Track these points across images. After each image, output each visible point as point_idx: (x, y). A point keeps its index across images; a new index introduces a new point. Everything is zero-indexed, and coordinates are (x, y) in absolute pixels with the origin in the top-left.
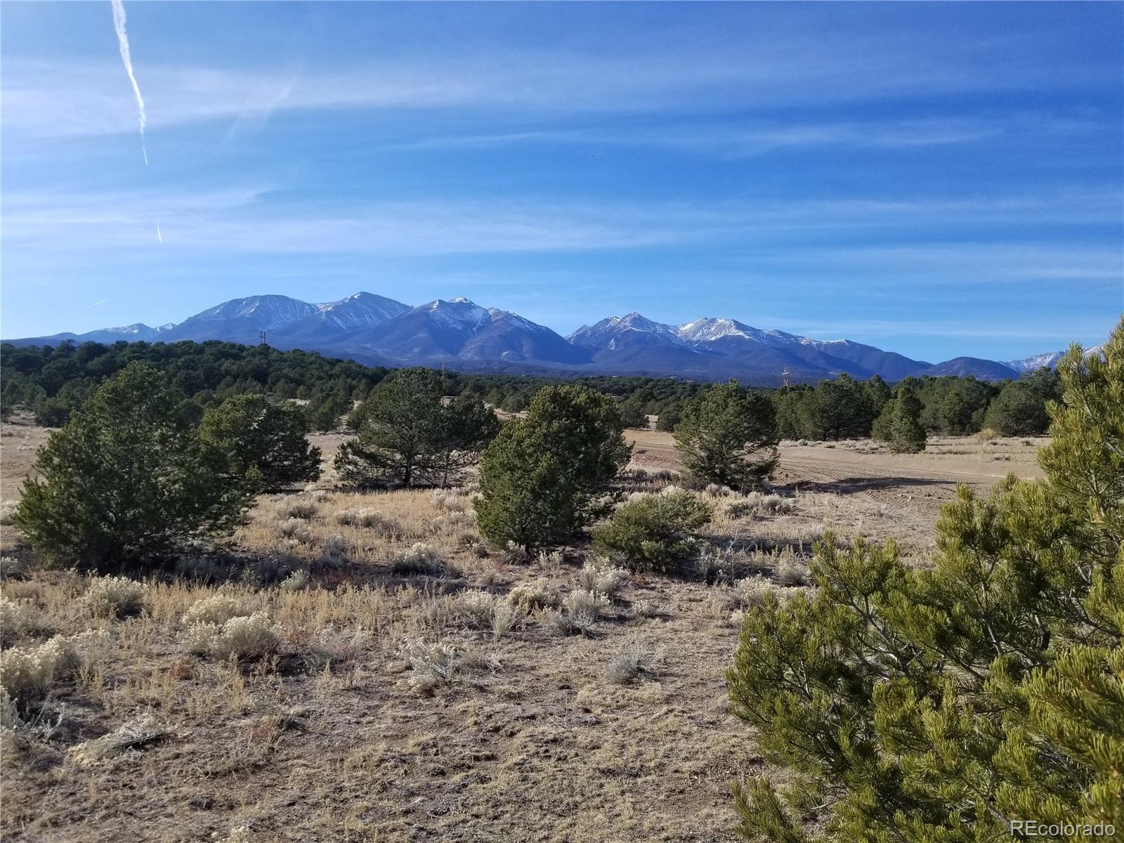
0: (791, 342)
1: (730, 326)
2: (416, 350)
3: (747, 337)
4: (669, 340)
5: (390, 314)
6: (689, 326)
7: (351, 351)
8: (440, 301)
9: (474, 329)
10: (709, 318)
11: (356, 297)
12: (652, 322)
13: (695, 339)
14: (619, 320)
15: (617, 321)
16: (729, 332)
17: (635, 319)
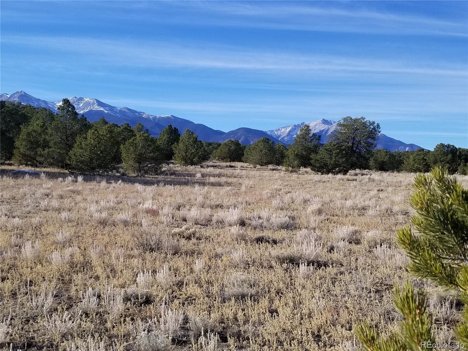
0: (136, 115)
1: (94, 104)
3: (106, 112)
10: (78, 97)
12: (36, 99)
14: (9, 96)
15: (7, 97)
16: (94, 108)
17: (22, 95)
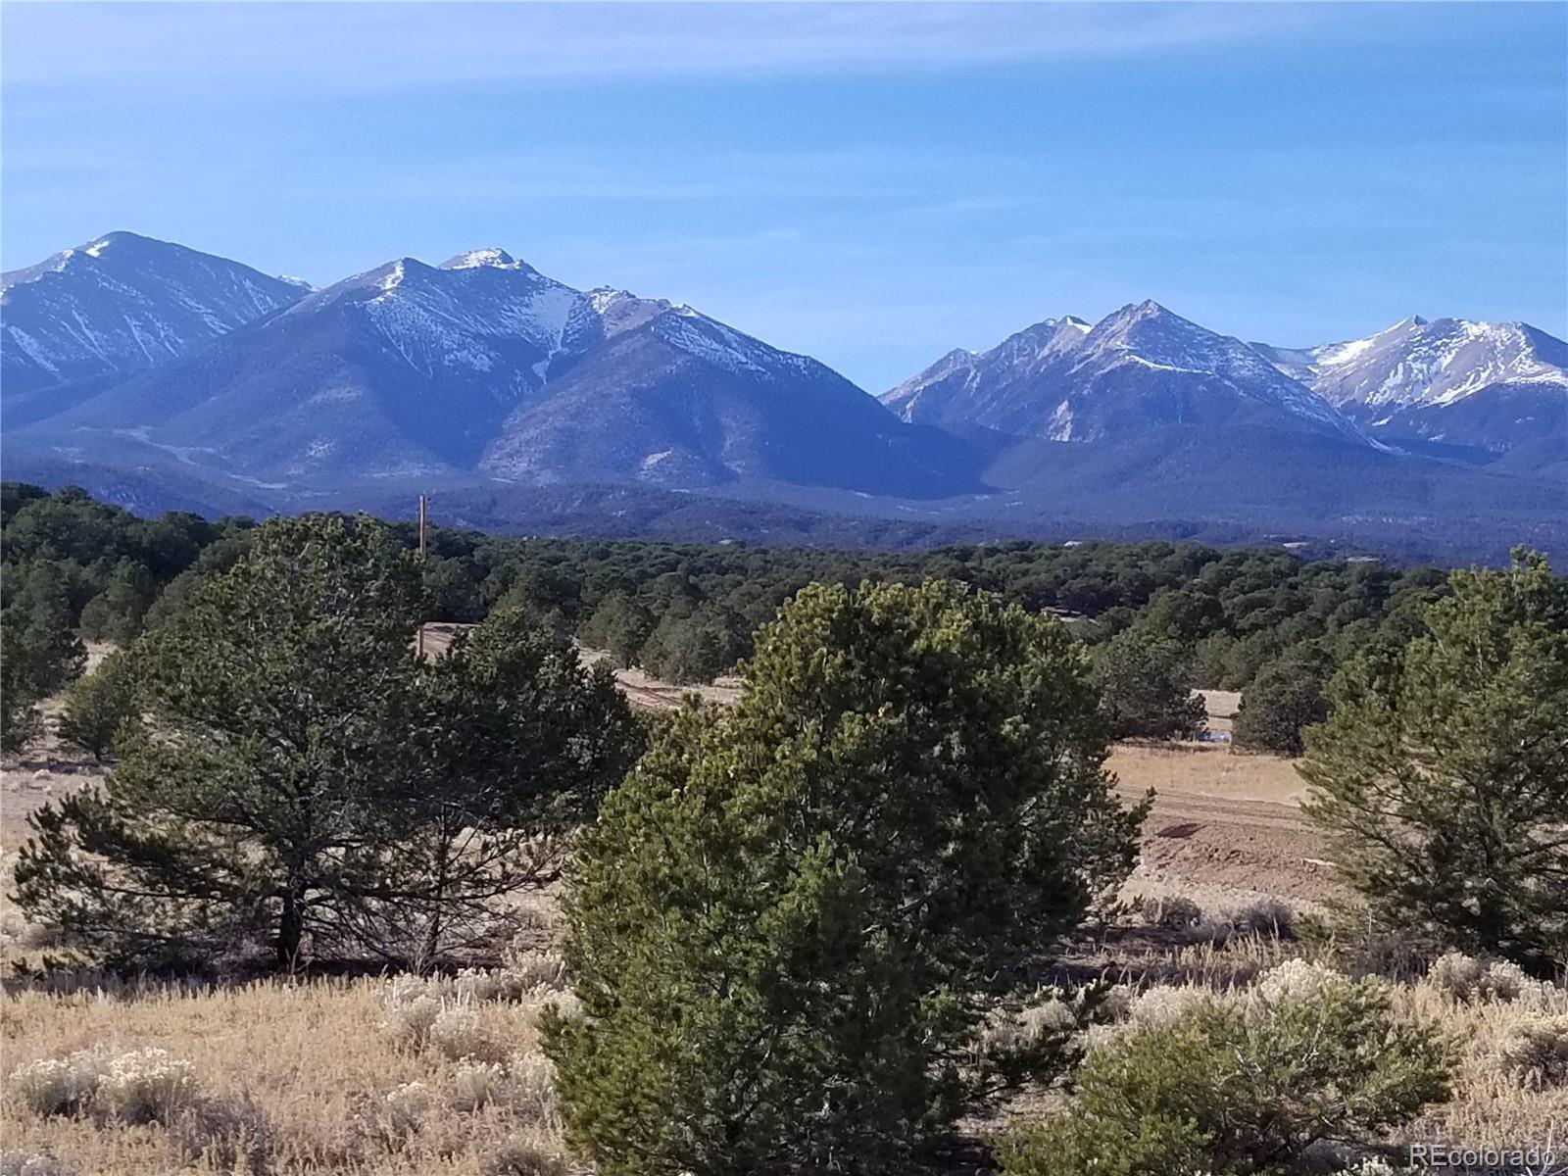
1: (1513, 349)
2: (319, 449)
4: (1277, 403)
5: (220, 314)
6: (1355, 349)
7: (74, 456)
8: (409, 264)
9: (540, 369)
10: (1431, 319)
11: (93, 252)
12: (1215, 338)
13: (1378, 399)
14: (1087, 330)
15: (1080, 332)
16: (1511, 372)
17: (1147, 324)
